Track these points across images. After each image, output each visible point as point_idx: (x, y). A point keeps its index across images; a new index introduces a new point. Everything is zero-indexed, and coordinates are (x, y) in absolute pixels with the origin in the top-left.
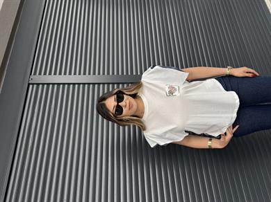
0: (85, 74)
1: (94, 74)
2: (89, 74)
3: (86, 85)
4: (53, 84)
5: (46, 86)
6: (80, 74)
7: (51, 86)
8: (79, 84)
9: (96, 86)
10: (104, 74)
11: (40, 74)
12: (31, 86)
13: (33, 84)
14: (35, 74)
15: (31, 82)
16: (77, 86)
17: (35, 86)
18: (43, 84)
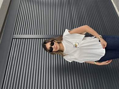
0: (37, 34)
1: (41, 34)
2: (39, 34)
3: (37, 39)
4: (23, 39)
5: (20, 39)
6: (34, 34)
7: (22, 39)
8: (34, 38)
9: (42, 39)
10: (45, 34)
11: (18, 34)
12: (14, 39)
13: (14, 38)
14: (15, 34)
15: (14, 37)
16: (33, 39)
17: (15, 39)
18: (19, 39)
